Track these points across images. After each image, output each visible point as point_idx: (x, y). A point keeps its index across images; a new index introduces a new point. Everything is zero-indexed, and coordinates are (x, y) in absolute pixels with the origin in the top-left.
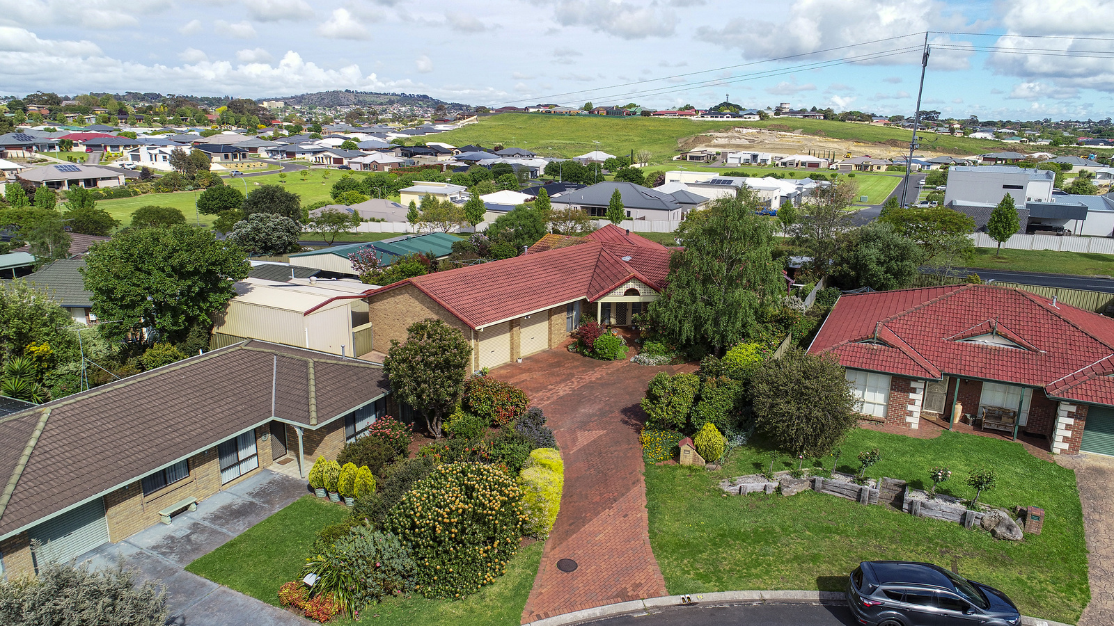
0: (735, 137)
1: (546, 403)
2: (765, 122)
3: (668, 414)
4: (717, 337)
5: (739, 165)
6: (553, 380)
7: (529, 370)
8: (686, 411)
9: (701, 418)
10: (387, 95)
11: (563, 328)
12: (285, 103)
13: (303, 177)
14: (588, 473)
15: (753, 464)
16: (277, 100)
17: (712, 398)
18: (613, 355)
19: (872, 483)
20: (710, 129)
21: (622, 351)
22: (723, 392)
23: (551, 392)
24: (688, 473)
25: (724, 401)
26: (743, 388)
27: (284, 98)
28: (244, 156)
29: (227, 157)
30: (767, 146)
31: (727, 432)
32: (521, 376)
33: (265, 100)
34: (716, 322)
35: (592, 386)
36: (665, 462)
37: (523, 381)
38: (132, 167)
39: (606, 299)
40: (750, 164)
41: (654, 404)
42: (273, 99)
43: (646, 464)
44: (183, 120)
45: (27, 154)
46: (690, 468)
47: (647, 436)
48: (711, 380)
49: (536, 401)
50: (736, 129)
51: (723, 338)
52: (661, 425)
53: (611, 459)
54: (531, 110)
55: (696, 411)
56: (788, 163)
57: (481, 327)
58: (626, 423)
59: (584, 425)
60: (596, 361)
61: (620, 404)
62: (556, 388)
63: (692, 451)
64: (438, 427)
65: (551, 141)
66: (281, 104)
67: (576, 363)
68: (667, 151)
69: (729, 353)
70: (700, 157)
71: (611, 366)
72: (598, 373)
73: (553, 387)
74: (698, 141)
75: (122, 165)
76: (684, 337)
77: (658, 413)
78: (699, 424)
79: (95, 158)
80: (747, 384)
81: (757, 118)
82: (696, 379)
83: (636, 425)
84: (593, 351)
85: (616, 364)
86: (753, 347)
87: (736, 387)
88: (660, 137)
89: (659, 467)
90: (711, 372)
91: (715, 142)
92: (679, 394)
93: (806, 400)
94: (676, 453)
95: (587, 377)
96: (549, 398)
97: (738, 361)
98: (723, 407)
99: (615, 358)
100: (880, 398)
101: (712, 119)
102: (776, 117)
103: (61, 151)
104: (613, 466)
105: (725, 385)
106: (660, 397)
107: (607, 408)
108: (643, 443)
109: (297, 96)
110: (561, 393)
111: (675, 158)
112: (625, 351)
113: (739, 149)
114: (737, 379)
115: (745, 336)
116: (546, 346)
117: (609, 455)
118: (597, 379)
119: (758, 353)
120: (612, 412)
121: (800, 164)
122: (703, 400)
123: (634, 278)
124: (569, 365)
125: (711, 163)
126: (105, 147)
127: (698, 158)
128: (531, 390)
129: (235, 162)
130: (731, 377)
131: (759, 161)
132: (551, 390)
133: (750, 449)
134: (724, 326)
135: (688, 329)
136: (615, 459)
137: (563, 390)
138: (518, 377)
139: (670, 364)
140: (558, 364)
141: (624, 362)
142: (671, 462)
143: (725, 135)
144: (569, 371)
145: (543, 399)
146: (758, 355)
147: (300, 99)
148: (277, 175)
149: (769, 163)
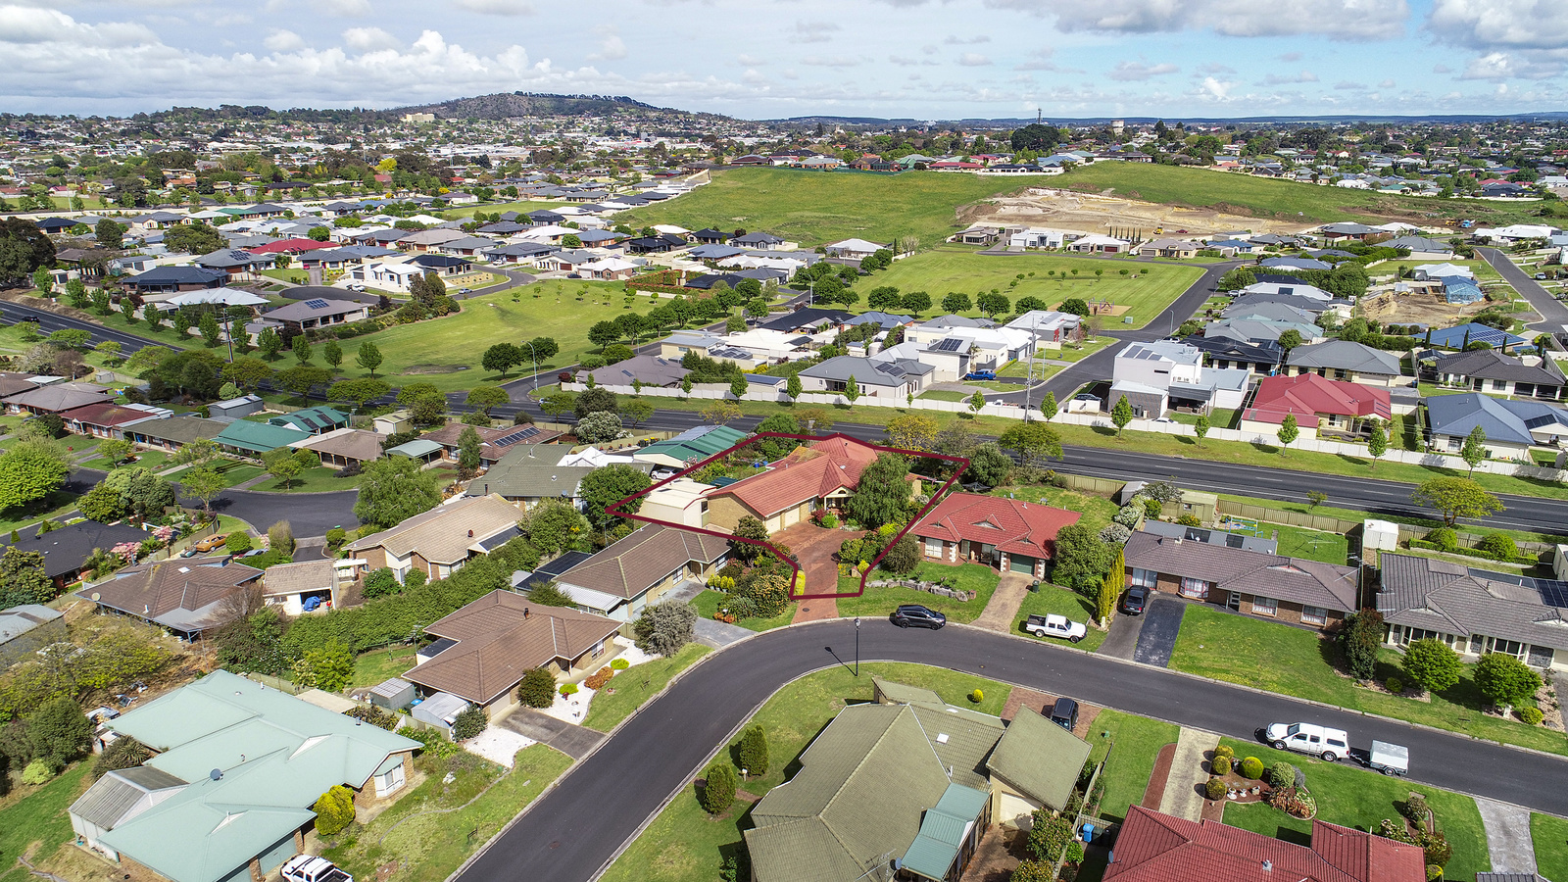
0: (1026, 205)
1: (798, 551)
2: (1069, 178)
3: (849, 555)
4: (879, 519)
5: (1024, 250)
6: (802, 539)
7: (790, 534)
8: (856, 555)
9: (863, 557)
11: (807, 510)
12: (436, 115)
13: (536, 293)
14: (816, 577)
15: (880, 576)
16: (424, 110)
18: (832, 525)
19: (922, 583)
20: (998, 192)
21: (836, 524)
22: (873, 546)
23: (800, 546)
25: (873, 549)
27: (432, 106)
28: (468, 268)
29: (451, 271)
30: (1064, 218)
31: (871, 562)
33: (408, 110)
34: (878, 512)
35: (820, 542)
36: (846, 576)
37: (787, 540)
38: (361, 288)
39: (828, 496)
40: (1036, 248)
41: (844, 550)
42: (418, 109)
43: (838, 575)
44: (349, 185)
47: (839, 566)
48: (868, 542)
49: (794, 551)
50: (1031, 190)
51: (882, 519)
52: (846, 560)
53: (825, 574)
55: (861, 554)
56: (1081, 248)
57: (767, 516)
58: (833, 560)
59: (815, 561)
60: (823, 528)
61: (829, 552)
62: (803, 544)
63: (856, 572)
64: (752, 562)
65: (800, 213)
66: (430, 117)
67: (813, 530)
68: (941, 227)
69: (881, 528)
70: (978, 239)
71: (830, 531)
72: (824, 535)
74: (981, 210)
75: (350, 287)
76: (864, 517)
77: (845, 554)
78: (861, 560)
81: (1061, 170)
82: (862, 542)
83: (836, 561)
84: (820, 523)
85: (833, 530)
86: (892, 525)
88: (935, 203)
90: (868, 538)
91: (1002, 211)
92: (853, 548)
94: (850, 573)
95: (817, 537)
96: (799, 549)
98: (872, 552)
99: (833, 527)
100: (940, 549)
101: (1003, 174)
102: (1087, 164)
104: (825, 578)
105: (874, 543)
107: (824, 554)
108: (837, 569)
109: (449, 103)
111: (949, 240)
112: (838, 524)
113: (1028, 224)
115: (892, 519)
116: (798, 520)
118: (823, 538)
119: (894, 528)
120: (826, 555)
121: (1095, 248)
122: (864, 549)
123: (842, 486)
124: (809, 531)
125: (992, 245)
126: (324, 263)
127: (976, 240)
128: (791, 545)
129: (461, 276)
131: (1048, 244)
132: (801, 544)
133: (879, 570)
134: (882, 514)
135: (866, 514)
136: (827, 574)
137: (806, 545)
138: (785, 538)
139: (856, 530)
140: (804, 531)
141: (837, 529)
142: (848, 575)
143: (1013, 200)
144: (809, 534)
145: (797, 549)
147: (452, 107)
148: (509, 293)
149: (1060, 246)
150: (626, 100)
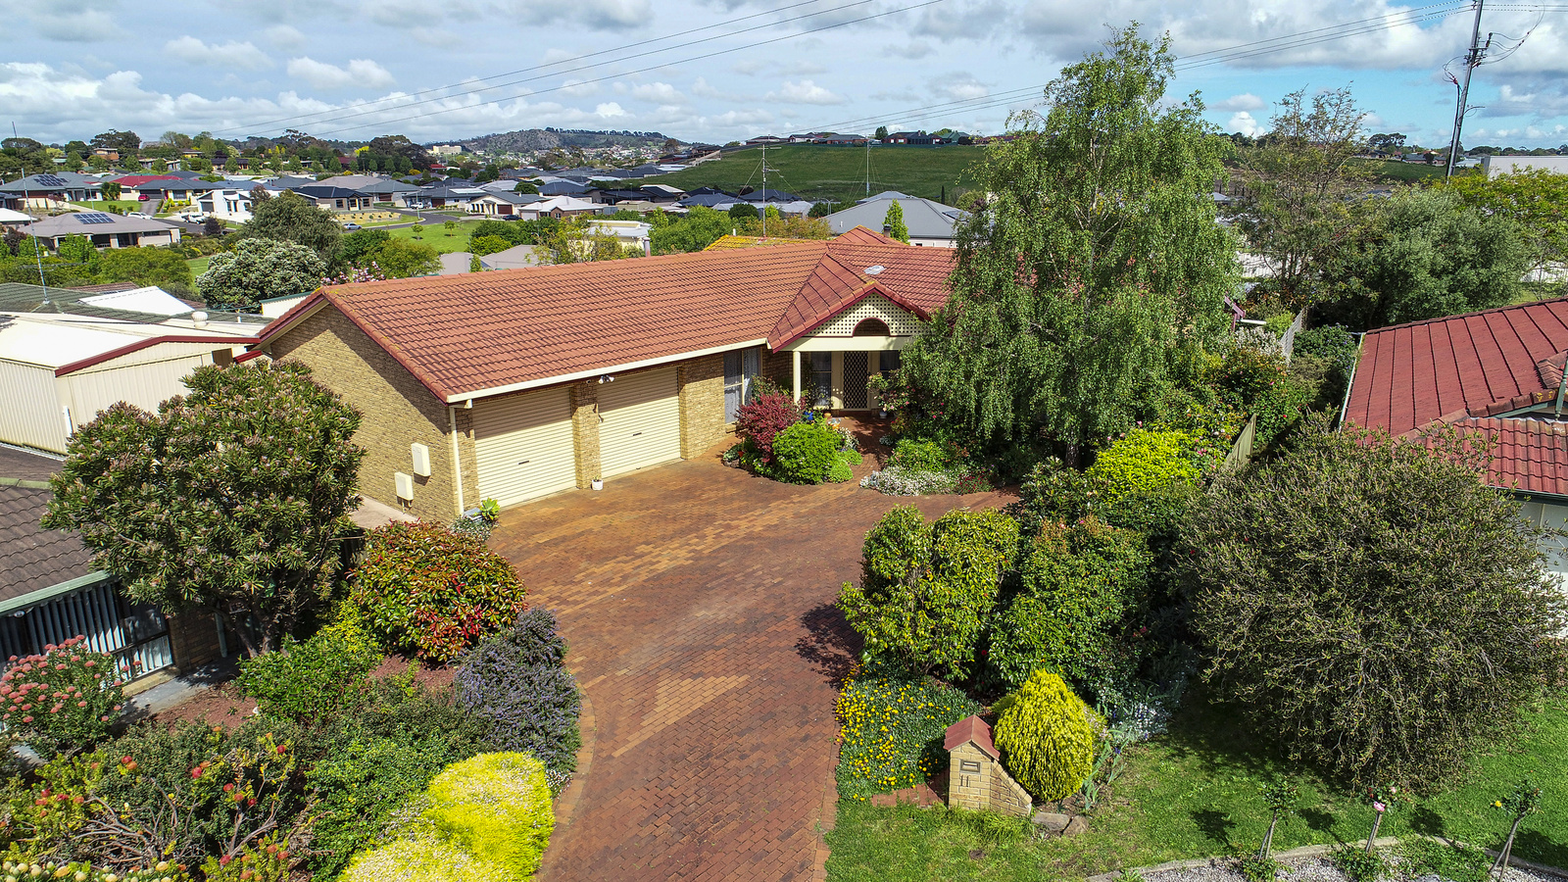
1: (612, 591)
3: (915, 635)
4: (1070, 419)
7: (611, 507)
8: (973, 625)
9: (1022, 649)
10: (604, 133)
11: (715, 412)
12: (463, 148)
13: (448, 231)
14: (646, 831)
15: (1196, 816)
16: (452, 144)
17: (1055, 587)
18: (820, 471)
21: (843, 462)
22: (1089, 568)
23: (638, 562)
24: (973, 842)
25: (1094, 594)
26: (1151, 557)
27: (462, 142)
28: (366, 203)
29: (339, 204)
31: (1104, 693)
32: (584, 521)
33: (437, 145)
34: (1067, 381)
35: (751, 547)
36: (904, 794)
37: (581, 534)
38: (199, 219)
39: (813, 345)
41: (876, 603)
42: (447, 143)
43: (844, 800)
44: (305, 165)
45: (52, 204)
46: (978, 823)
47: (857, 698)
48: (1054, 530)
51: (1087, 420)
52: (900, 667)
53: (734, 779)
54: (798, 140)
55: (1004, 627)
57: (468, 395)
58: (807, 652)
59: (688, 661)
60: (780, 486)
61: (808, 596)
62: (657, 551)
63: (986, 764)
65: (824, 182)
66: (458, 149)
67: (731, 491)
69: (1104, 457)
71: (810, 497)
72: (775, 513)
73: (649, 548)
75: (186, 217)
76: (988, 424)
77: (887, 628)
78: (1014, 668)
79: (149, 209)
80: (1162, 541)
82: (1010, 527)
83: (838, 659)
84: (773, 462)
85: (825, 492)
86: (1167, 441)
87: (1131, 552)
89: (882, 812)
90: (1052, 506)
92: (953, 573)
93: (1395, 599)
94: (936, 768)
95: (744, 524)
96: (625, 578)
97: (1129, 477)
98: (1090, 614)
99: (825, 478)
103: (105, 199)
104: (733, 807)
105: (1097, 545)
106: (894, 581)
107: (768, 609)
108: (844, 721)
109: (479, 139)
110: (664, 565)
112: (853, 463)
114: (1129, 527)
115: (1145, 416)
116: (675, 455)
117: (733, 763)
118: (768, 528)
119: (1185, 455)
120: (778, 619)
122: (1027, 591)
123: (874, 295)
124: (712, 494)
126: (166, 192)
128: (590, 558)
129: (354, 210)
130: (1113, 520)
132: (641, 556)
133: (1182, 754)
134: (1089, 391)
135: (997, 405)
136: (748, 779)
137: (671, 557)
138: (575, 524)
139: (956, 491)
141: (845, 486)
142: (920, 793)
144: (706, 509)
145: (608, 580)
146: (1185, 462)
147: (483, 142)
148: (410, 229)
150: (657, 135)
